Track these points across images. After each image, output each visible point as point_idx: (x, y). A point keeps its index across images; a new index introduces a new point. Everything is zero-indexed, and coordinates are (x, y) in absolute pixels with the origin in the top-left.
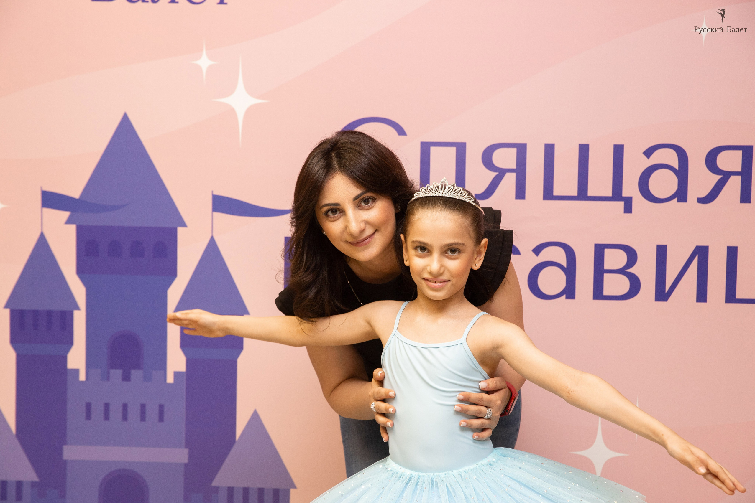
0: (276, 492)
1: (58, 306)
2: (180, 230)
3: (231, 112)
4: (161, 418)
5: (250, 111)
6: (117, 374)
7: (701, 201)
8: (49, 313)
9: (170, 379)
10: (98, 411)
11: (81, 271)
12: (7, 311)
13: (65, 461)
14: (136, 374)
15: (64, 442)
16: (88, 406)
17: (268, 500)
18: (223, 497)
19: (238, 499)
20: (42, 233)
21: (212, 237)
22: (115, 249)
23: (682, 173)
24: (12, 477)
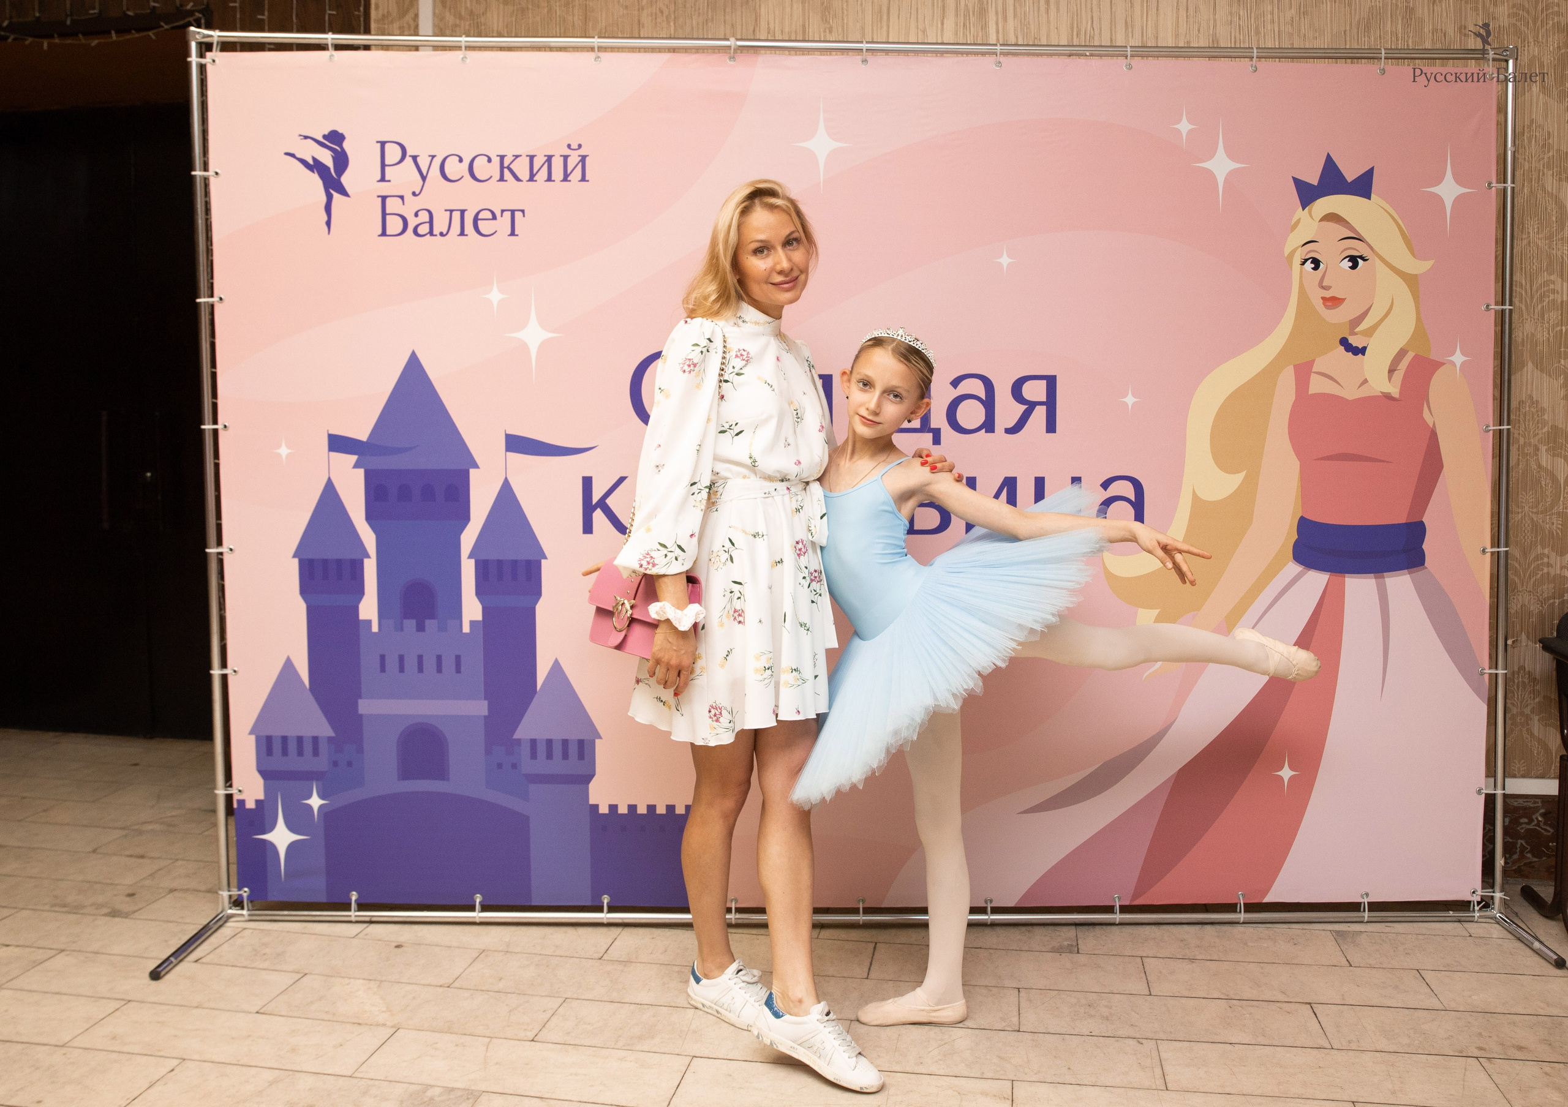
0: (581, 743)
1: (347, 555)
2: (472, 471)
3: (524, 347)
4: (458, 670)
5: (544, 346)
6: (410, 624)
7: (1009, 431)
8: (339, 562)
9: (466, 629)
10: (392, 663)
11: (369, 518)
12: (296, 561)
13: (361, 716)
14: (430, 624)
15: (359, 696)
16: (383, 658)
17: (573, 750)
18: (526, 750)
19: (541, 750)
20: (329, 478)
21: (506, 478)
22: (404, 494)
23: (989, 403)
24: (308, 732)
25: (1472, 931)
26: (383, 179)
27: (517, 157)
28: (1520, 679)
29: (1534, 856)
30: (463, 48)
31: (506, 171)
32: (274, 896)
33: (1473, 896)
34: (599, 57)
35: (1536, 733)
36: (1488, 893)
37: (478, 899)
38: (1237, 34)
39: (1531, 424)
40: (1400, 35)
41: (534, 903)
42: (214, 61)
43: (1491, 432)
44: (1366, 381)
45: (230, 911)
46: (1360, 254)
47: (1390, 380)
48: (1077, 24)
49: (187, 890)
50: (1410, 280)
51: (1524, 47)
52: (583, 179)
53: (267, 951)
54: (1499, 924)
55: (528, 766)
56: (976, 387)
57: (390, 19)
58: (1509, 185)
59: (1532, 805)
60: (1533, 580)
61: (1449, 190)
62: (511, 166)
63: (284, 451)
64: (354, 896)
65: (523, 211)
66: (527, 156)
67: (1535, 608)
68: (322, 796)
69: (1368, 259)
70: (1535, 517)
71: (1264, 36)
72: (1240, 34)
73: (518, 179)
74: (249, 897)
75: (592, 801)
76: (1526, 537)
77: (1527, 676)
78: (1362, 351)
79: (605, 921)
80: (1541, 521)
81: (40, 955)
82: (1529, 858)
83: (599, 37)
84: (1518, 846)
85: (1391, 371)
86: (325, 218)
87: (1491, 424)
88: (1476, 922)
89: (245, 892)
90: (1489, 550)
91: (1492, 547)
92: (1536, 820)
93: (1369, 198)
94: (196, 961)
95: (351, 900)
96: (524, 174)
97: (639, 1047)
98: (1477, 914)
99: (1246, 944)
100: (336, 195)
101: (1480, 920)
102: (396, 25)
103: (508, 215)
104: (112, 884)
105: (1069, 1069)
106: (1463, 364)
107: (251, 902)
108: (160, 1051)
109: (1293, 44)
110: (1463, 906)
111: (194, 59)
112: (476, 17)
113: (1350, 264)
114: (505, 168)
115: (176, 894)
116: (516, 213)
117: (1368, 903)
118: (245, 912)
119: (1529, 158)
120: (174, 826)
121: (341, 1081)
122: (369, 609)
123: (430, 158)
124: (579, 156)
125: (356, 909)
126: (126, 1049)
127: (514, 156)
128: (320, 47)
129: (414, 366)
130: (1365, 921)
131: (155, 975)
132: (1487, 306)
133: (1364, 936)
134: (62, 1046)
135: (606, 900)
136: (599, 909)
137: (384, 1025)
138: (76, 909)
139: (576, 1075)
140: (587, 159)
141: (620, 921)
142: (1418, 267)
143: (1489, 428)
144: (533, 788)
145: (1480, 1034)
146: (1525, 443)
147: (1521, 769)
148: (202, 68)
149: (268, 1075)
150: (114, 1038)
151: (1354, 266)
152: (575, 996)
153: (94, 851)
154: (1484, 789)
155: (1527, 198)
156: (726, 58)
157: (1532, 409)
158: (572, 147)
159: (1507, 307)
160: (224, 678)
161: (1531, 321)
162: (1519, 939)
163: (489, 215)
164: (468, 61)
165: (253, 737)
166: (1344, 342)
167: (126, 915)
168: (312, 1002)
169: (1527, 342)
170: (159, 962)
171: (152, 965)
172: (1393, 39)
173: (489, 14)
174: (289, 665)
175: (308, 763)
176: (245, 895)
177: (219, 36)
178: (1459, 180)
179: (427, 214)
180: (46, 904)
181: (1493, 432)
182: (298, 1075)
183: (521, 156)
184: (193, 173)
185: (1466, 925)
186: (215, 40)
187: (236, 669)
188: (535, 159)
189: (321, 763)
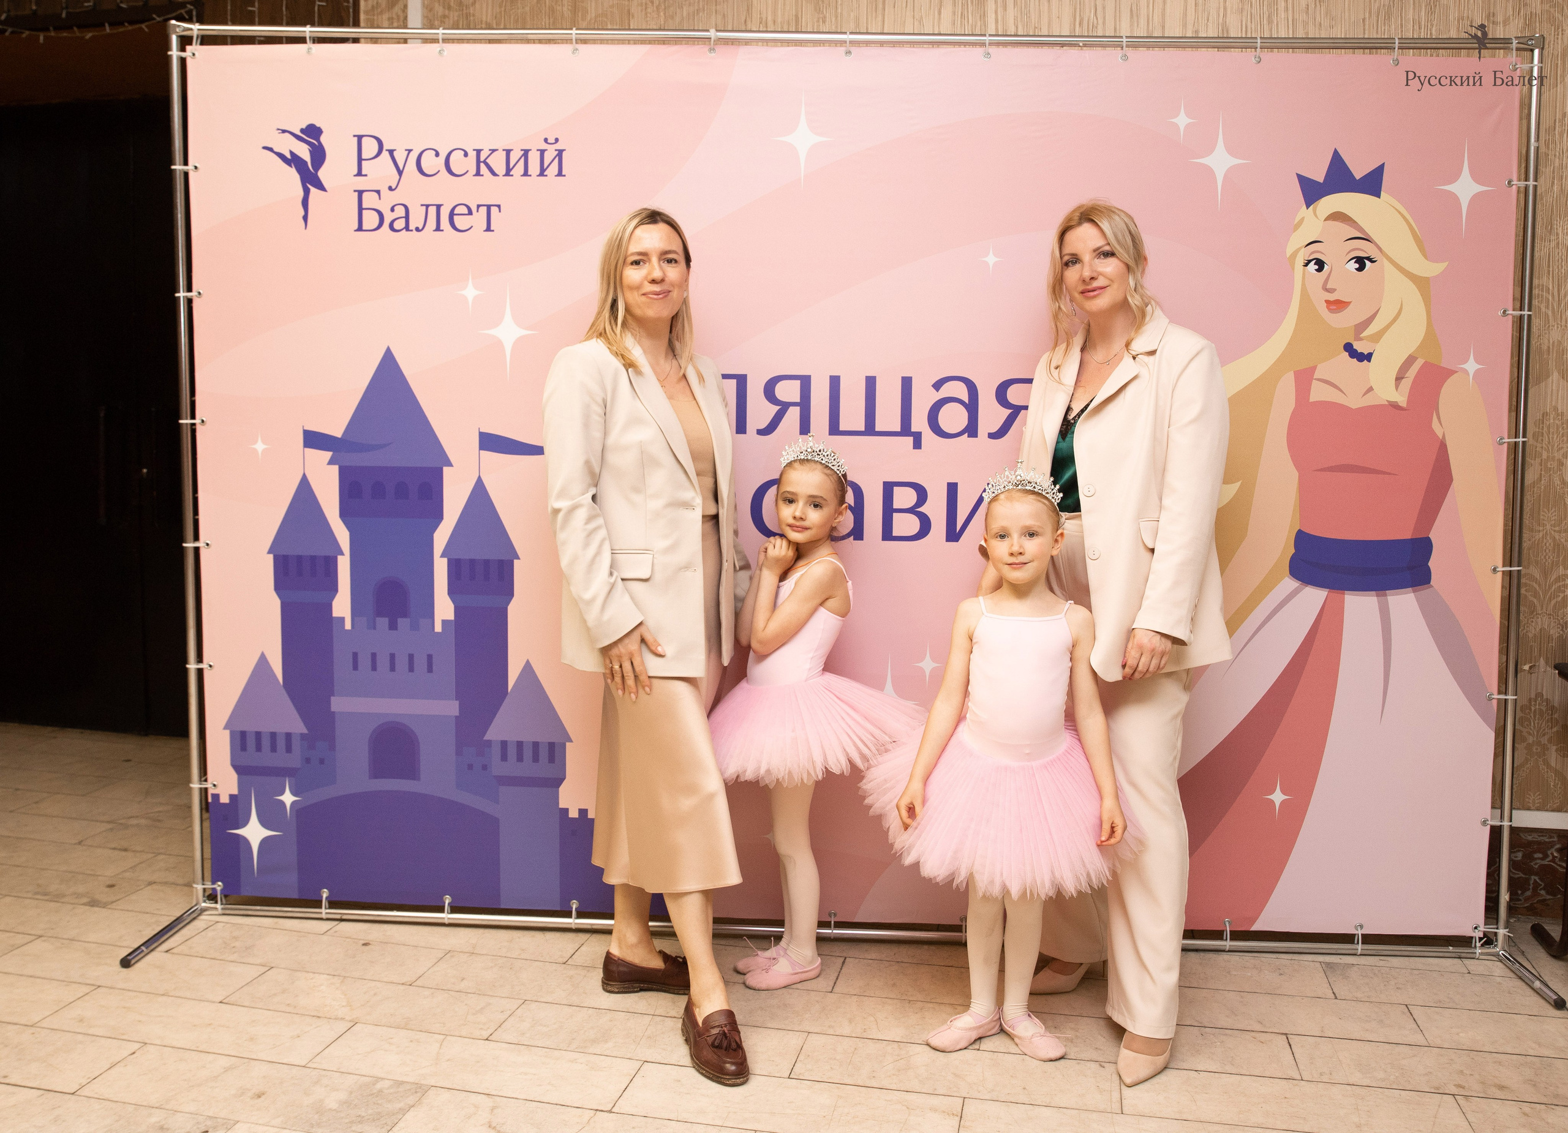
0: (552, 745)
1: (321, 552)
2: (446, 470)
3: (499, 344)
4: (430, 669)
5: (519, 343)
6: (383, 622)
7: (992, 436)
8: (313, 559)
9: (438, 628)
10: (365, 661)
11: (344, 514)
12: (271, 556)
13: (334, 713)
14: (401, 622)
15: (330, 692)
16: (355, 656)
17: (544, 753)
18: (496, 751)
19: (512, 752)
20: (304, 475)
21: (479, 477)
22: (379, 490)
23: (972, 407)
24: (281, 728)
25: (1471, 968)
26: (359, 173)
27: (493, 151)
28: (1537, 707)
29: (1548, 893)
30: (441, 41)
31: (482, 166)
32: (247, 891)
33: (1474, 932)
34: (577, 49)
35: (1553, 764)
36: (1491, 929)
37: (448, 900)
38: (1249, 23)
39: (1555, 437)
40: (1423, 23)
41: (503, 907)
42: (194, 54)
43: (1506, 445)
44: (1371, 389)
45: (204, 905)
46: (1368, 256)
47: (1397, 387)
48: (1080, 14)
49: (166, 883)
50: (1421, 283)
51: (1558, 35)
52: (560, 174)
53: (237, 944)
54: (1502, 962)
55: (499, 768)
56: (960, 391)
57: (379, 10)
58: (1531, 183)
59: (1547, 840)
60: (1553, 602)
61: (1465, 188)
62: (487, 161)
63: (260, 446)
64: (325, 894)
65: (499, 206)
66: (504, 150)
67: (1555, 632)
68: (294, 793)
69: (1376, 261)
70: (1557, 536)
71: (1277, 24)
72: (1251, 23)
73: (494, 174)
74: (221, 890)
75: (562, 805)
76: (1547, 557)
77: (1545, 703)
78: (1368, 357)
79: (573, 927)
80: (1563, 540)
81: (19, 939)
82: (1542, 895)
83: (576, 29)
84: (1532, 882)
85: (1399, 379)
86: (302, 213)
87: (1506, 435)
88: (1477, 959)
89: (219, 886)
90: (1500, 569)
91: (1503, 566)
92: (1551, 855)
93: (1379, 197)
94: (167, 951)
95: (322, 897)
96: (500, 169)
97: (591, 1050)
98: (1478, 951)
99: (1229, 972)
100: (313, 190)
101: (1481, 957)
102: (385, 16)
103: (483, 210)
104: (94, 875)
105: (1024, 1089)
106: (1477, 372)
107: (226, 896)
108: (123, 1034)
109: (1307, 33)
110: (1464, 941)
111: (174, 53)
112: (464, 8)
113: (1357, 266)
114: (482, 162)
115: (154, 886)
116: (492, 208)
117: (1362, 934)
118: (219, 906)
119: (1559, 154)
120: (159, 821)
121: (295, 1070)
122: (342, 606)
123: (407, 152)
124: (556, 150)
125: (327, 906)
126: (90, 1032)
127: (490, 150)
128: (300, 40)
129: (388, 362)
130: (1359, 953)
131: (126, 963)
132: (1505, 312)
133: (1355, 968)
134: (32, 1026)
135: (575, 905)
136: (567, 914)
137: (342, 1019)
138: (57, 898)
139: (526, 1074)
140: (564, 153)
141: (589, 927)
142: (1431, 269)
143: (1504, 441)
144: (503, 789)
145: (1462, 1072)
146: (1548, 457)
147: (1537, 801)
148: (183, 62)
149: (224, 1062)
150: (81, 1020)
151: (1361, 268)
152: (534, 998)
153: (80, 843)
154: (1489, 820)
155: (1557, 197)
156: (706, 48)
157: (1557, 422)
158: (549, 141)
159: (1526, 313)
160: (200, 672)
161: (1558, 327)
162: (1520, 978)
163: (465, 210)
164: (445, 53)
165: (227, 732)
166: (1349, 348)
167: (104, 905)
168: (275, 995)
169: (1553, 352)
170: (131, 950)
171: (124, 953)
172: (1415, 27)
173: (477, 5)
174: (263, 661)
175: (281, 759)
176: (219, 889)
177: (199, 30)
178: (1476, 178)
179: (403, 208)
180: (28, 892)
181: (1508, 445)
182: (253, 1063)
183: (497, 150)
184: (173, 167)
185: (1466, 961)
186: (195, 34)
187: (211, 664)
188: (512, 153)
189: (294, 760)
